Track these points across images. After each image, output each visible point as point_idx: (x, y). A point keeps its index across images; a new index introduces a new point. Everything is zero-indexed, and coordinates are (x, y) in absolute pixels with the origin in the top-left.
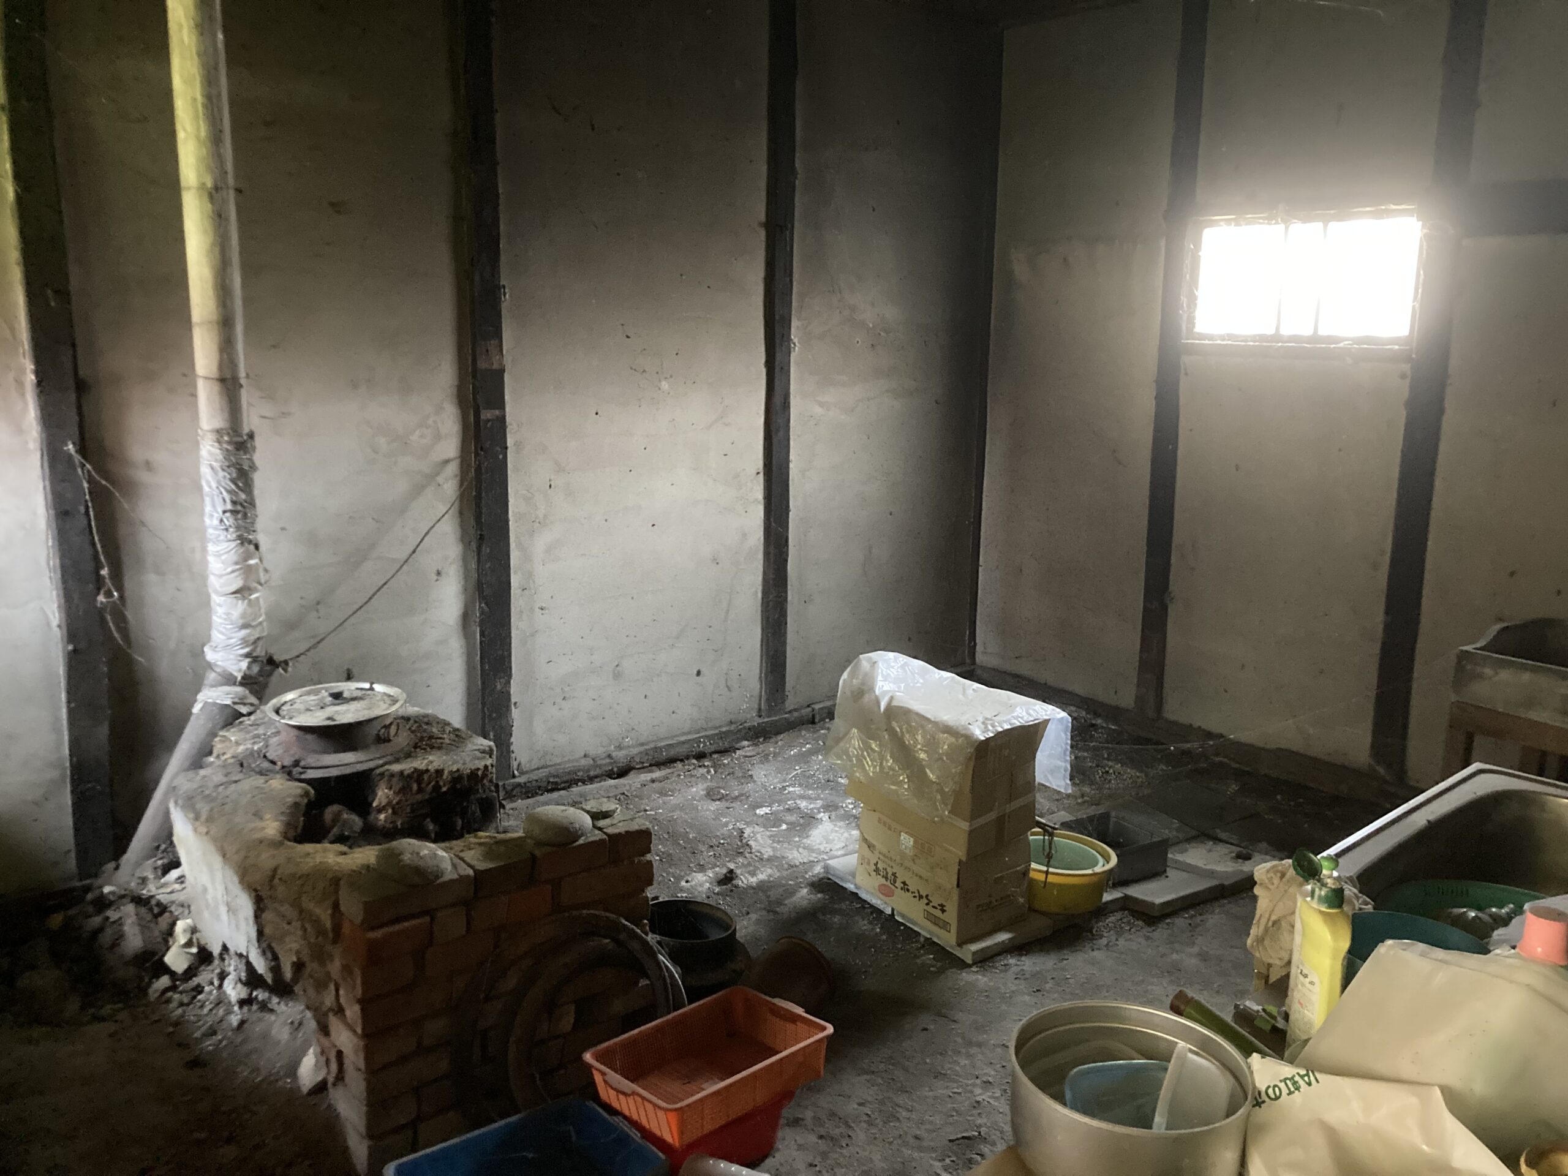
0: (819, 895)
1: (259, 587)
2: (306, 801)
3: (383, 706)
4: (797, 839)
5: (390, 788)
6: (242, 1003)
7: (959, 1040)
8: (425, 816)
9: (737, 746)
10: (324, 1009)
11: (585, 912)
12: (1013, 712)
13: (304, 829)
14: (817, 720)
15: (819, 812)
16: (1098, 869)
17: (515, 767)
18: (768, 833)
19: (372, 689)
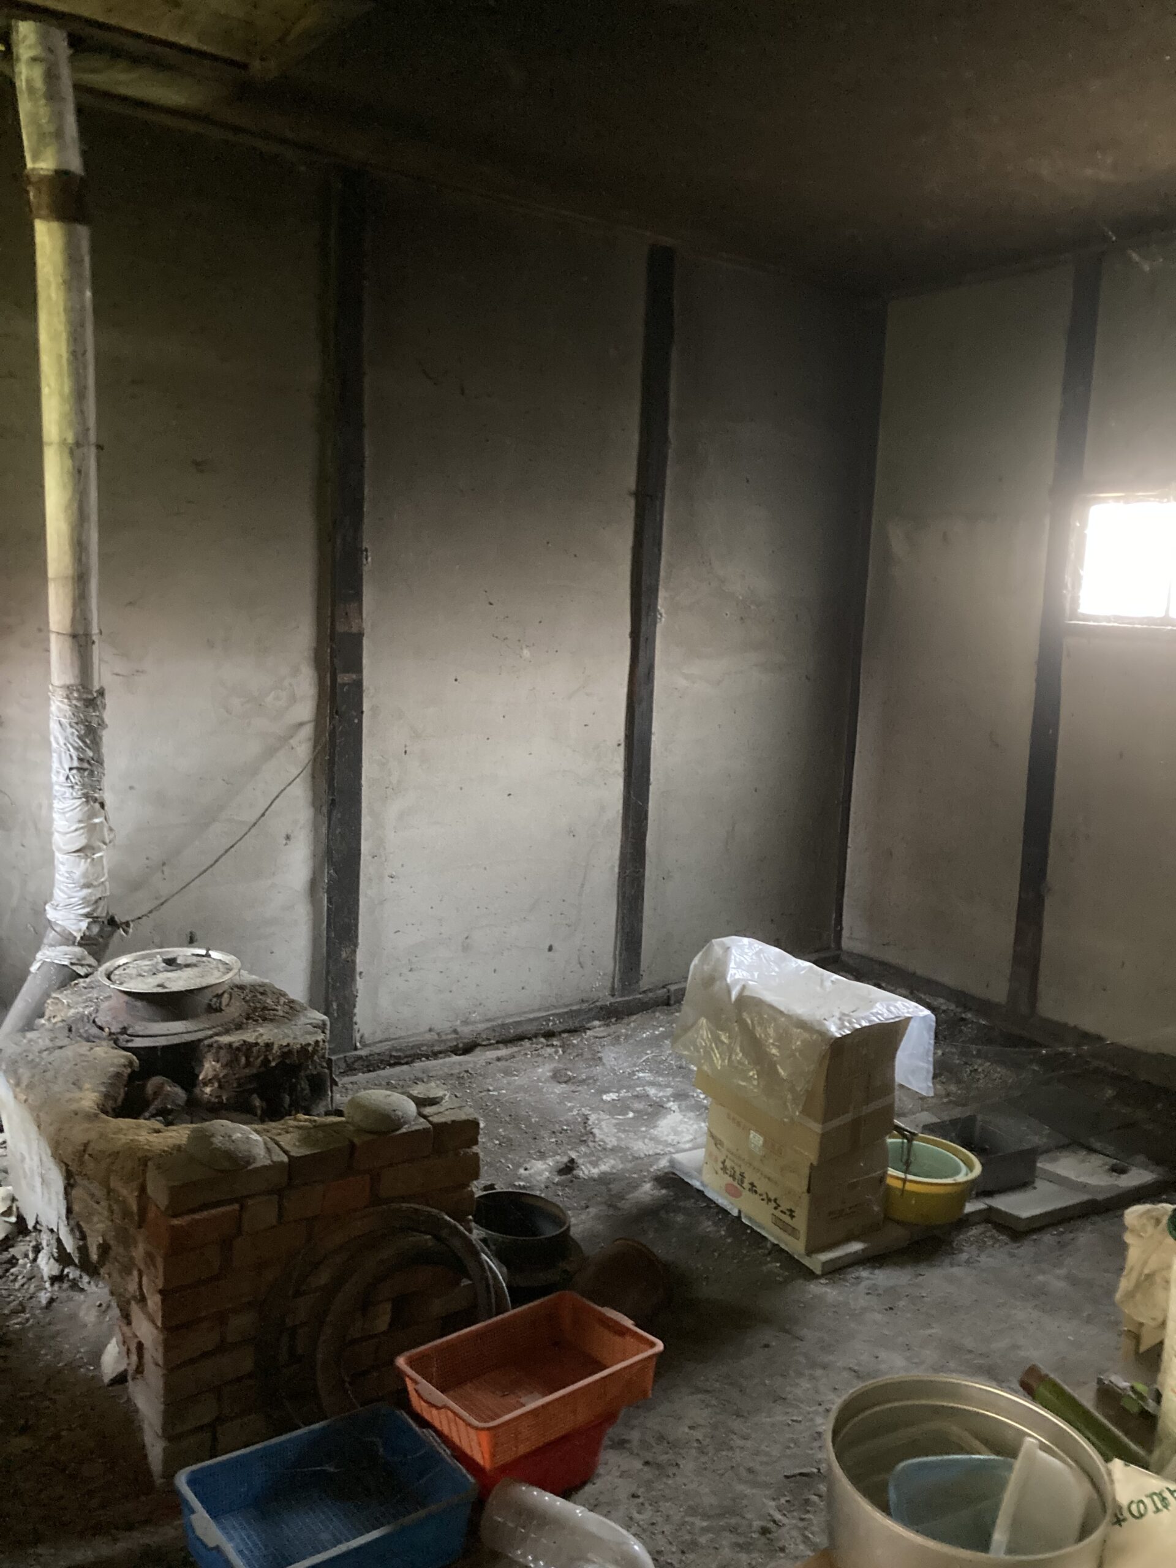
0: (664, 1191)
1: (105, 847)
2: (129, 1070)
3: (216, 974)
4: (643, 1129)
5: (218, 1061)
6: (54, 1279)
7: (804, 1361)
8: (252, 1092)
9: (588, 1025)
10: (128, 1296)
11: (404, 1205)
12: (872, 1007)
13: (125, 1100)
14: (672, 1002)
15: (669, 1101)
16: (961, 1178)
17: (358, 1038)
18: (614, 1121)
19: (208, 955)
